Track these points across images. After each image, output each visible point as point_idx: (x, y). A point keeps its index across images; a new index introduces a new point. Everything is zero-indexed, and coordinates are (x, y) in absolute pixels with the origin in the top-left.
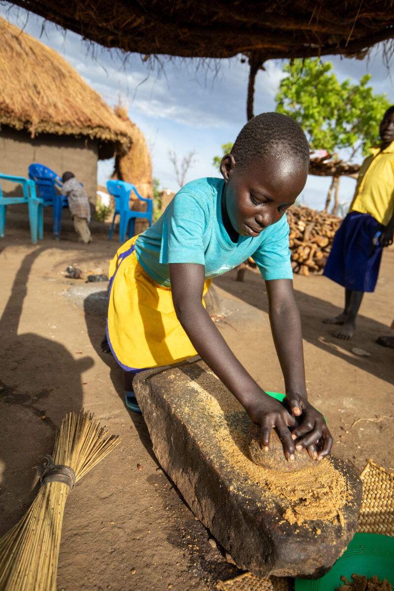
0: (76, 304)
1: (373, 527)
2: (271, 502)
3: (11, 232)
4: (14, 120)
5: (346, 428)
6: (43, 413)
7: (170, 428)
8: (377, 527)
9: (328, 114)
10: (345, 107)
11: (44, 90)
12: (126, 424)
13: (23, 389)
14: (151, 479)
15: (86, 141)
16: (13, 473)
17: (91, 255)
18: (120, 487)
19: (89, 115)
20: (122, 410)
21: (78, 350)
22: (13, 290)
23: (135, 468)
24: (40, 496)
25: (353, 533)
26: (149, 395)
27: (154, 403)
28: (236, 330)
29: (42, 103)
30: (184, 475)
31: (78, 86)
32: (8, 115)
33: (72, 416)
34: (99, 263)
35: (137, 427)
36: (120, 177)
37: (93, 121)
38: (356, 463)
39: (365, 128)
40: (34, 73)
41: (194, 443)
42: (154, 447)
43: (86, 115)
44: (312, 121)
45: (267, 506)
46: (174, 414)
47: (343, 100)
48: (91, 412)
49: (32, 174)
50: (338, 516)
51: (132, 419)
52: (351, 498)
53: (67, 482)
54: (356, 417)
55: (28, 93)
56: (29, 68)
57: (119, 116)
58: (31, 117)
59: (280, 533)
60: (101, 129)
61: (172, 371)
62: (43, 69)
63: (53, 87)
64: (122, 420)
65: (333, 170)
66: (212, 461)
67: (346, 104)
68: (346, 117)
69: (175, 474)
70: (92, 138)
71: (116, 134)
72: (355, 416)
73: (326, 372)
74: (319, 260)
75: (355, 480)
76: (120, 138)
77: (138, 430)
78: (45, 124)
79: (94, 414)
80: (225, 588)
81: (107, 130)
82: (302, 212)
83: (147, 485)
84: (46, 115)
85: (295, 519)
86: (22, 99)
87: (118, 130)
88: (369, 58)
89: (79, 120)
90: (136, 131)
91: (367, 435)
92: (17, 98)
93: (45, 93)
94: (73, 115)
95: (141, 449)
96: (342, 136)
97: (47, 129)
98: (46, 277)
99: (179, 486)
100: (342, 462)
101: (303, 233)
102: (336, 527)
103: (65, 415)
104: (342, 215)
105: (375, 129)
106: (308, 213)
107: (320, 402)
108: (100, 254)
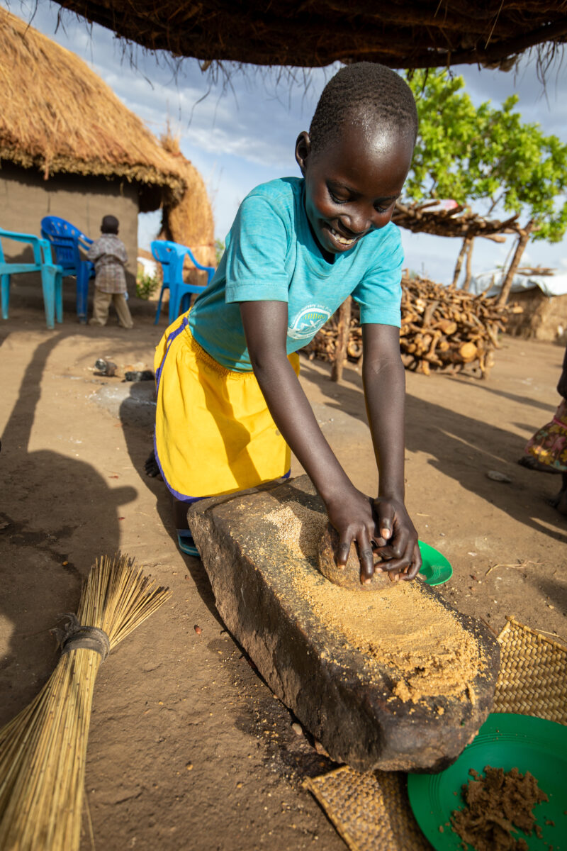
0: (109, 411)
1: (513, 705)
2: (376, 673)
3: (18, 312)
4: (19, 154)
5: (478, 578)
6: (64, 557)
7: (239, 575)
8: (519, 705)
9: (458, 151)
10: (482, 141)
11: (61, 112)
12: (179, 572)
13: (36, 526)
14: (213, 646)
15: (122, 185)
16: (24, 638)
17: (129, 344)
18: (171, 656)
19: (125, 147)
20: (173, 554)
21: (113, 471)
22: (22, 391)
23: (191, 630)
24: (61, 667)
25: (486, 713)
26: (210, 531)
27: (217, 542)
29: (58, 130)
30: (258, 638)
31: (110, 106)
32: (11, 147)
33: (104, 562)
34: (141, 356)
35: (193, 576)
36: (170, 237)
37: (131, 157)
38: (492, 622)
39: (509, 172)
40: (47, 87)
41: (272, 596)
42: (217, 601)
43: (120, 147)
44: (436, 160)
45: (371, 678)
46: (244, 557)
47: (480, 132)
48: (131, 556)
49: (46, 231)
50: (467, 691)
51: (187, 565)
52: (484, 667)
53: (98, 649)
54: (492, 563)
55: (39, 115)
56: (40, 79)
57: (168, 150)
58: (43, 150)
59: (389, 713)
60: (143, 168)
61: (242, 499)
62: (60, 81)
63: (74, 107)
64: (174, 567)
65: (465, 228)
66: (296, 619)
67: (484, 137)
68: (484, 156)
69: (247, 638)
70: (130, 180)
71: (164, 176)
72: (491, 561)
73: (451, 503)
74: (444, 353)
75: (491, 643)
76: (168, 181)
77: (195, 580)
78: (63, 161)
79: (134, 558)
80: (314, 787)
81: (151, 170)
82: (421, 287)
83: (208, 653)
84: (65, 147)
85: (409, 695)
86: (31, 123)
87: (167, 170)
88: (517, 69)
89: (111, 154)
90: (192, 171)
91: (507, 586)
92: (23, 122)
93: (63, 116)
94: (103, 147)
95: (199, 605)
96: (477, 182)
97: (67, 167)
98: (66, 375)
99: (252, 654)
100: (474, 620)
101: (422, 315)
102: (465, 705)
103: (95, 560)
104: (476, 291)
105: (523, 172)
106: (430, 288)
107: (443, 543)
108: (142, 344)
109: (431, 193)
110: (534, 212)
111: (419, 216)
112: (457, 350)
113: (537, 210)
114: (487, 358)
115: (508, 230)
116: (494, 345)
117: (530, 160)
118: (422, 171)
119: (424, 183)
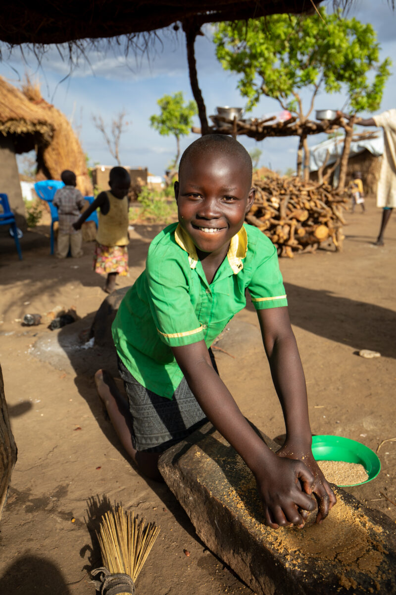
2: (325, 571)
6: (71, 515)
7: (211, 511)
9: (278, 48)
10: (296, 35)
12: (157, 507)
14: (201, 563)
17: (39, 285)
18: (175, 580)
20: (147, 491)
21: (75, 425)
23: (182, 554)
26: (180, 479)
27: (188, 487)
28: (233, 357)
30: (236, 555)
34: (53, 295)
35: (169, 507)
36: (49, 176)
38: (389, 494)
39: (325, 59)
41: (241, 525)
42: (197, 531)
44: (261, 60)
45: (323, 576)
46: (213, 498)
47: (293, 28)
48: (118, 501)
51: (161, 499)
53: (128, 590)
54: (379, 440)
57: (31, 99)
60: (15, 122)
64: (152, 503)
65: (300, 130)
66: (262, 541)
67: (297, 32)
68: (301, 48)
69: (226, 556)
70: (5, 134)
71: (34, 125)
72: (378, 438)
73: (338, 389)
74: (302, 238)
76: (38, 128)
77: (171, 511)
79: (121, 503)
81: (22, 122)
82: (273, 186)
83: (200, 570)
85: (350, 584)
87: (36, 119)
90: (56, 114)
91: (394, 459)
95: (181, 532)
96: (300, 73)
99: (233, 567)
101: (279, 210)
102: (386, 582)
103: (102, 518)
104: (316, 164)
105: (336, 58)
106: (280, 186)
107: (340, 430)
108: (49, 282)
109: (262, 88)
110: (351, 89)
111: (260, 129)
112: (312, 233)
113: (354, 87)
114: (338, 233)
115: (335, 127)
116: (342, 222)
117: (340, 46)
118: (251, 71)
119: (255, 81)
